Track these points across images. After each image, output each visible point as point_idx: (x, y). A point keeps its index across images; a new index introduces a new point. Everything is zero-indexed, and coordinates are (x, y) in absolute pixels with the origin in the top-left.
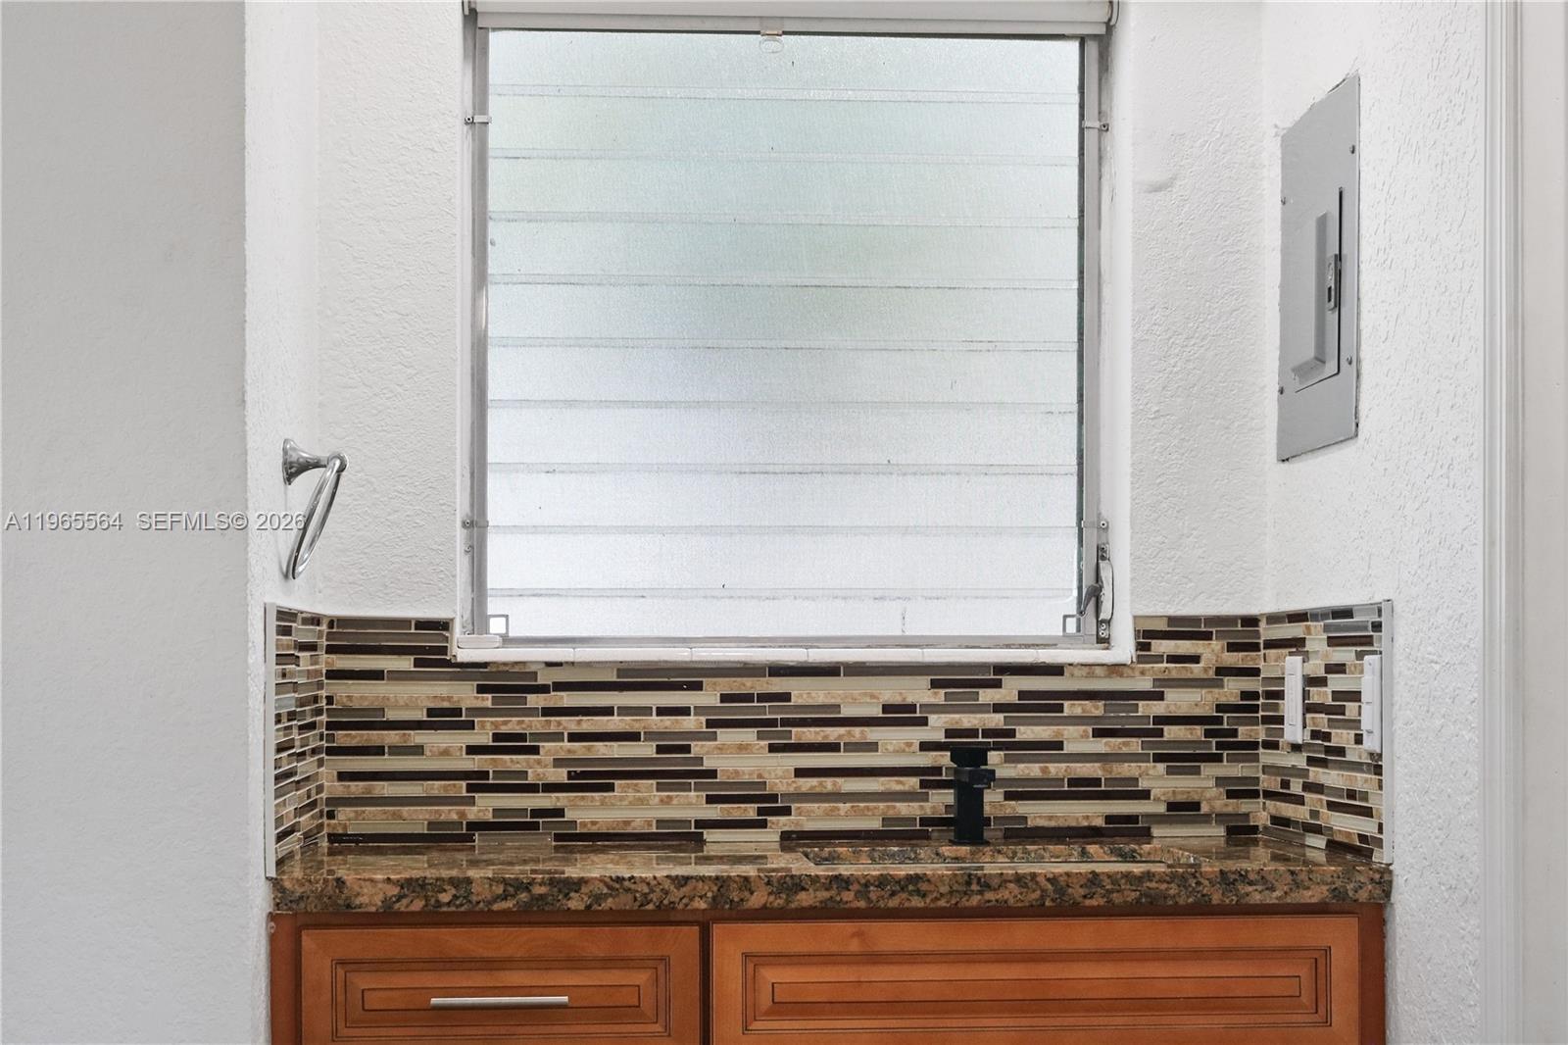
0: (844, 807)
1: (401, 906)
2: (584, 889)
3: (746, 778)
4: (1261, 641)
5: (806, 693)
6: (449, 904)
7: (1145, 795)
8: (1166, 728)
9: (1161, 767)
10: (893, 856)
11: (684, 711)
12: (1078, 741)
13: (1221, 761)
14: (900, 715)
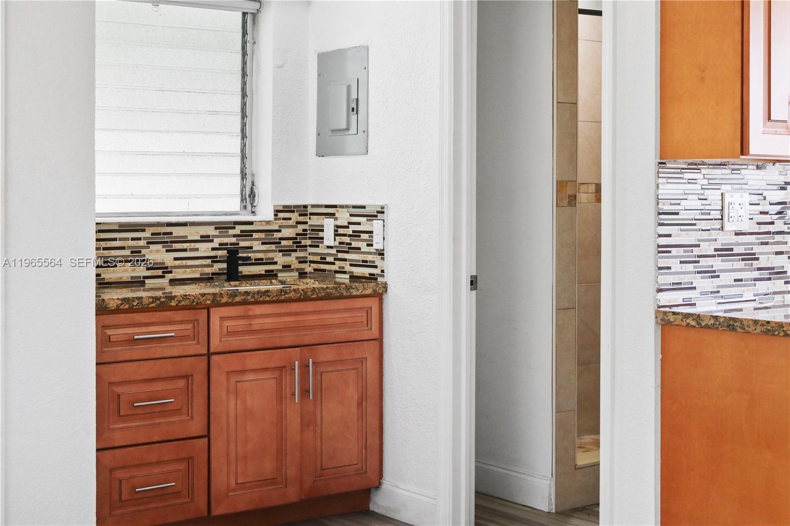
0: (188, 270)
1: (122, 307)
2: (176, 299)
3: (159, 261)
4: (308, 213)
5: (177, 232)
6: (136, 306)
7: (276, 263)
8: (282, 241)
9: (281, 254)
11: (139, 239)
12: (257, 246)
13: (297, 251)
14: (205, 239)
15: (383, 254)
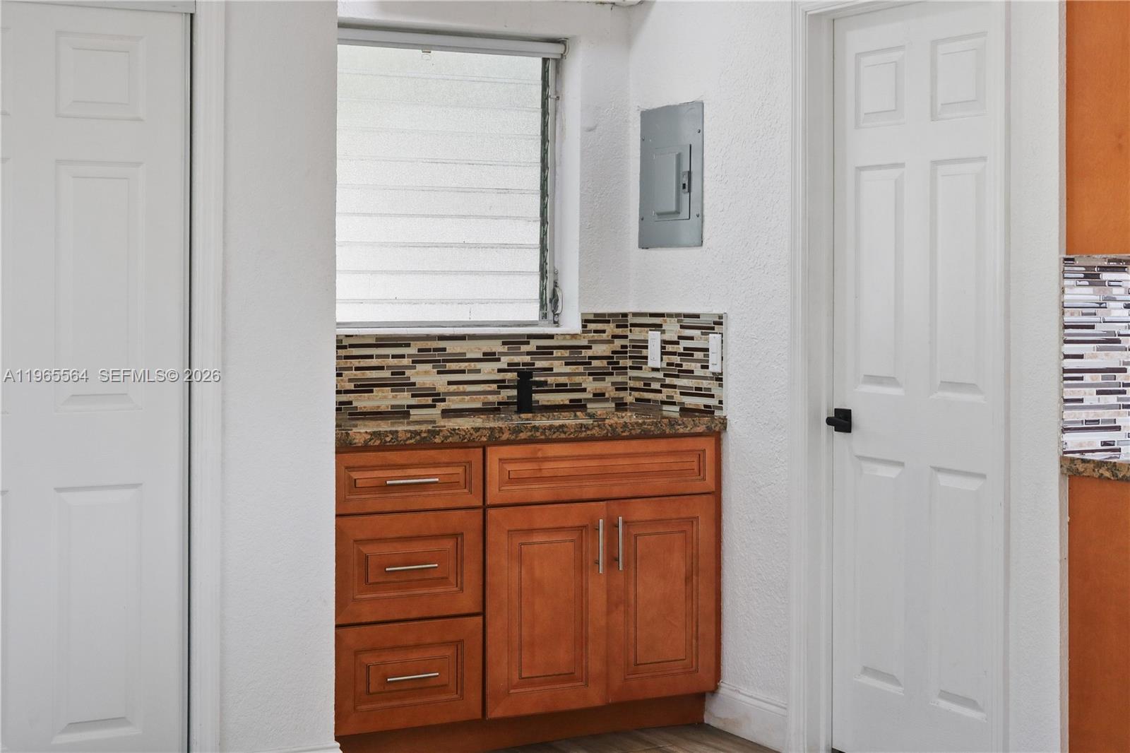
0: (467, 398)
1: (371, 443)
2: (441, 434)
3: (428, 386)
4: (629, 324)
5: (452, 347)
6: (389, 442)
7: (584, 390)
8: (593, 361)
9: (591, 378)
10: (502, 419)
11: (402, 356)
12: (559, 367)
13: (613, 375)
14: (490, 357)
15: (721, 380)
